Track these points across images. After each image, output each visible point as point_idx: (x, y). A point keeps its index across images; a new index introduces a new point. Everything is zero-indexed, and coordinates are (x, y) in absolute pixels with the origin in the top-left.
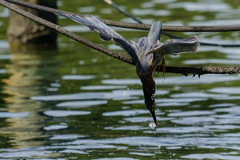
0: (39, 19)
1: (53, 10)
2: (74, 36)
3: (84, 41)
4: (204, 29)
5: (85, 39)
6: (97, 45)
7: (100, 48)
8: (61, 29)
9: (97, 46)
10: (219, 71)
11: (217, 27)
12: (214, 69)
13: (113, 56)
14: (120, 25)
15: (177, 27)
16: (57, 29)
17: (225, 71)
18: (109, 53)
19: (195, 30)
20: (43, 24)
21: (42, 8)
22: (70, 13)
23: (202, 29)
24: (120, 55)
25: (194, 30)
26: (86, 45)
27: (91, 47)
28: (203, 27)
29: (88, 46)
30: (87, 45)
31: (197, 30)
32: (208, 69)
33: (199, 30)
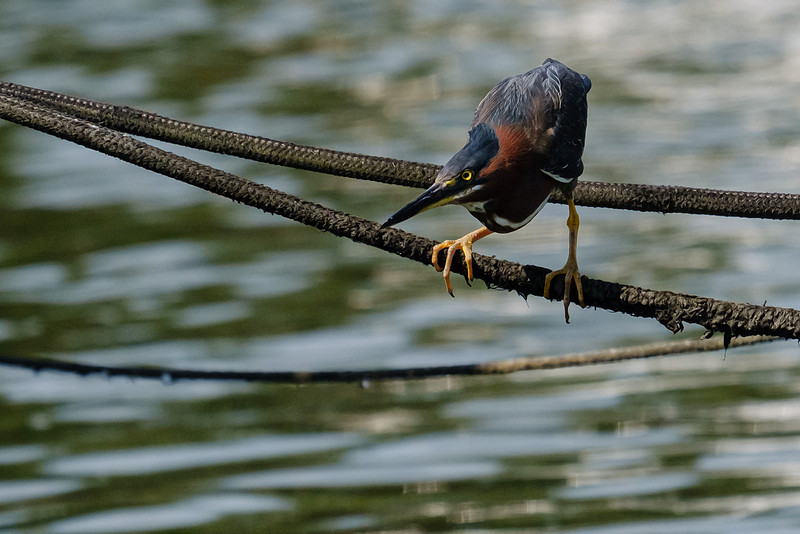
0: (13, 104)
4: (683, 201)
7: (291, 203)
8: (114, 136)
9: (278, 198)
13: (350, 232)
19: (645, 202)
20: (34, 121)
23: (674, 199)
25: (638, 202)
31: (651, 203)
32: (777, 316)
33: (659, 202)
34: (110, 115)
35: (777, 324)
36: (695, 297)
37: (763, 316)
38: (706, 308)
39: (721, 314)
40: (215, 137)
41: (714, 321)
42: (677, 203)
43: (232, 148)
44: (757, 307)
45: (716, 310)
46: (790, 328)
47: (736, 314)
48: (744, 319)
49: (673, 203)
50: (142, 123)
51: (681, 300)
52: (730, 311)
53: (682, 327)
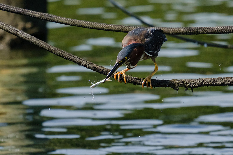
1: (19, 9)
2: (40, 43)
3: (52, 49)
4: (201, 31)
5: (53, 47)
6: (67, 53)
7: (71, 57)
8: (25, 34)
9: (68, 55)
10: (217, 82)
11: (217, 29)
12: (210, 81)
13: (87, 66)
14: (99, 27)
15: (168, 28)
16: (19, 35)
17: (224, 82)
18: (82, 63)
19: (190, 32)
21: (5, 7)
22: (38, 13)
23: (198, 30)
24: (96, 66)
25: (188, 32)
26: (54, 53)
27: (61, 57)
28: (200, 29)
29: (58, 55)
30: (56, 54)
31: (192, 32)
32: (203, 81)
33: (194, 32)
34: (43, 16)
35: (204, 83)
36: (180, 80)
37: (199, 82)
38: (184, 83)
39: (188, 84)
40: (71, 22)
41: (187, 86)
42: (199, 32)
43: (76, 24)
44: (197, 80)
45: (187, 83)
46: (207, 84)
47: (192, 83)
48: (195, 84)
49: (198, 32)
50: (51, 18)
51: (177, 82)
52: (190, 82)
53: (179, 89)
